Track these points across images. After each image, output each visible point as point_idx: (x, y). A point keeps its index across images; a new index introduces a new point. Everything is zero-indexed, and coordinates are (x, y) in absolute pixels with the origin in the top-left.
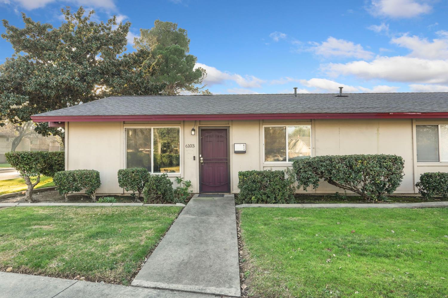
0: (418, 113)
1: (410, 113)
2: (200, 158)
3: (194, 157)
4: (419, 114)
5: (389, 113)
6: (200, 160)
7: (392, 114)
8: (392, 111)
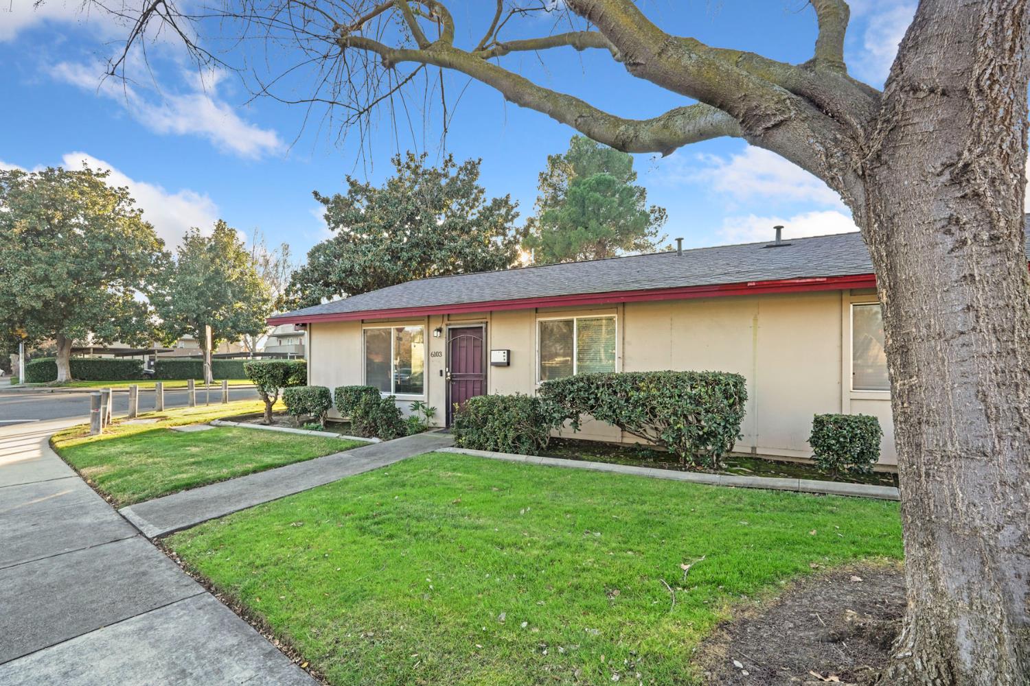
0: (818, 280)
1: (797, 281)
2: (446, 373)
3: (441, 371)
4: (821, 280)
5: (747, 283)
6: (447, 376)
7: (754, 284)
8: (751, 278)
